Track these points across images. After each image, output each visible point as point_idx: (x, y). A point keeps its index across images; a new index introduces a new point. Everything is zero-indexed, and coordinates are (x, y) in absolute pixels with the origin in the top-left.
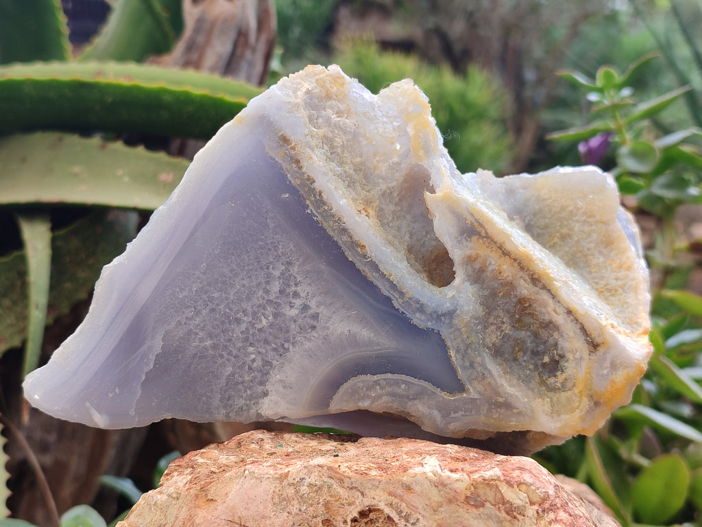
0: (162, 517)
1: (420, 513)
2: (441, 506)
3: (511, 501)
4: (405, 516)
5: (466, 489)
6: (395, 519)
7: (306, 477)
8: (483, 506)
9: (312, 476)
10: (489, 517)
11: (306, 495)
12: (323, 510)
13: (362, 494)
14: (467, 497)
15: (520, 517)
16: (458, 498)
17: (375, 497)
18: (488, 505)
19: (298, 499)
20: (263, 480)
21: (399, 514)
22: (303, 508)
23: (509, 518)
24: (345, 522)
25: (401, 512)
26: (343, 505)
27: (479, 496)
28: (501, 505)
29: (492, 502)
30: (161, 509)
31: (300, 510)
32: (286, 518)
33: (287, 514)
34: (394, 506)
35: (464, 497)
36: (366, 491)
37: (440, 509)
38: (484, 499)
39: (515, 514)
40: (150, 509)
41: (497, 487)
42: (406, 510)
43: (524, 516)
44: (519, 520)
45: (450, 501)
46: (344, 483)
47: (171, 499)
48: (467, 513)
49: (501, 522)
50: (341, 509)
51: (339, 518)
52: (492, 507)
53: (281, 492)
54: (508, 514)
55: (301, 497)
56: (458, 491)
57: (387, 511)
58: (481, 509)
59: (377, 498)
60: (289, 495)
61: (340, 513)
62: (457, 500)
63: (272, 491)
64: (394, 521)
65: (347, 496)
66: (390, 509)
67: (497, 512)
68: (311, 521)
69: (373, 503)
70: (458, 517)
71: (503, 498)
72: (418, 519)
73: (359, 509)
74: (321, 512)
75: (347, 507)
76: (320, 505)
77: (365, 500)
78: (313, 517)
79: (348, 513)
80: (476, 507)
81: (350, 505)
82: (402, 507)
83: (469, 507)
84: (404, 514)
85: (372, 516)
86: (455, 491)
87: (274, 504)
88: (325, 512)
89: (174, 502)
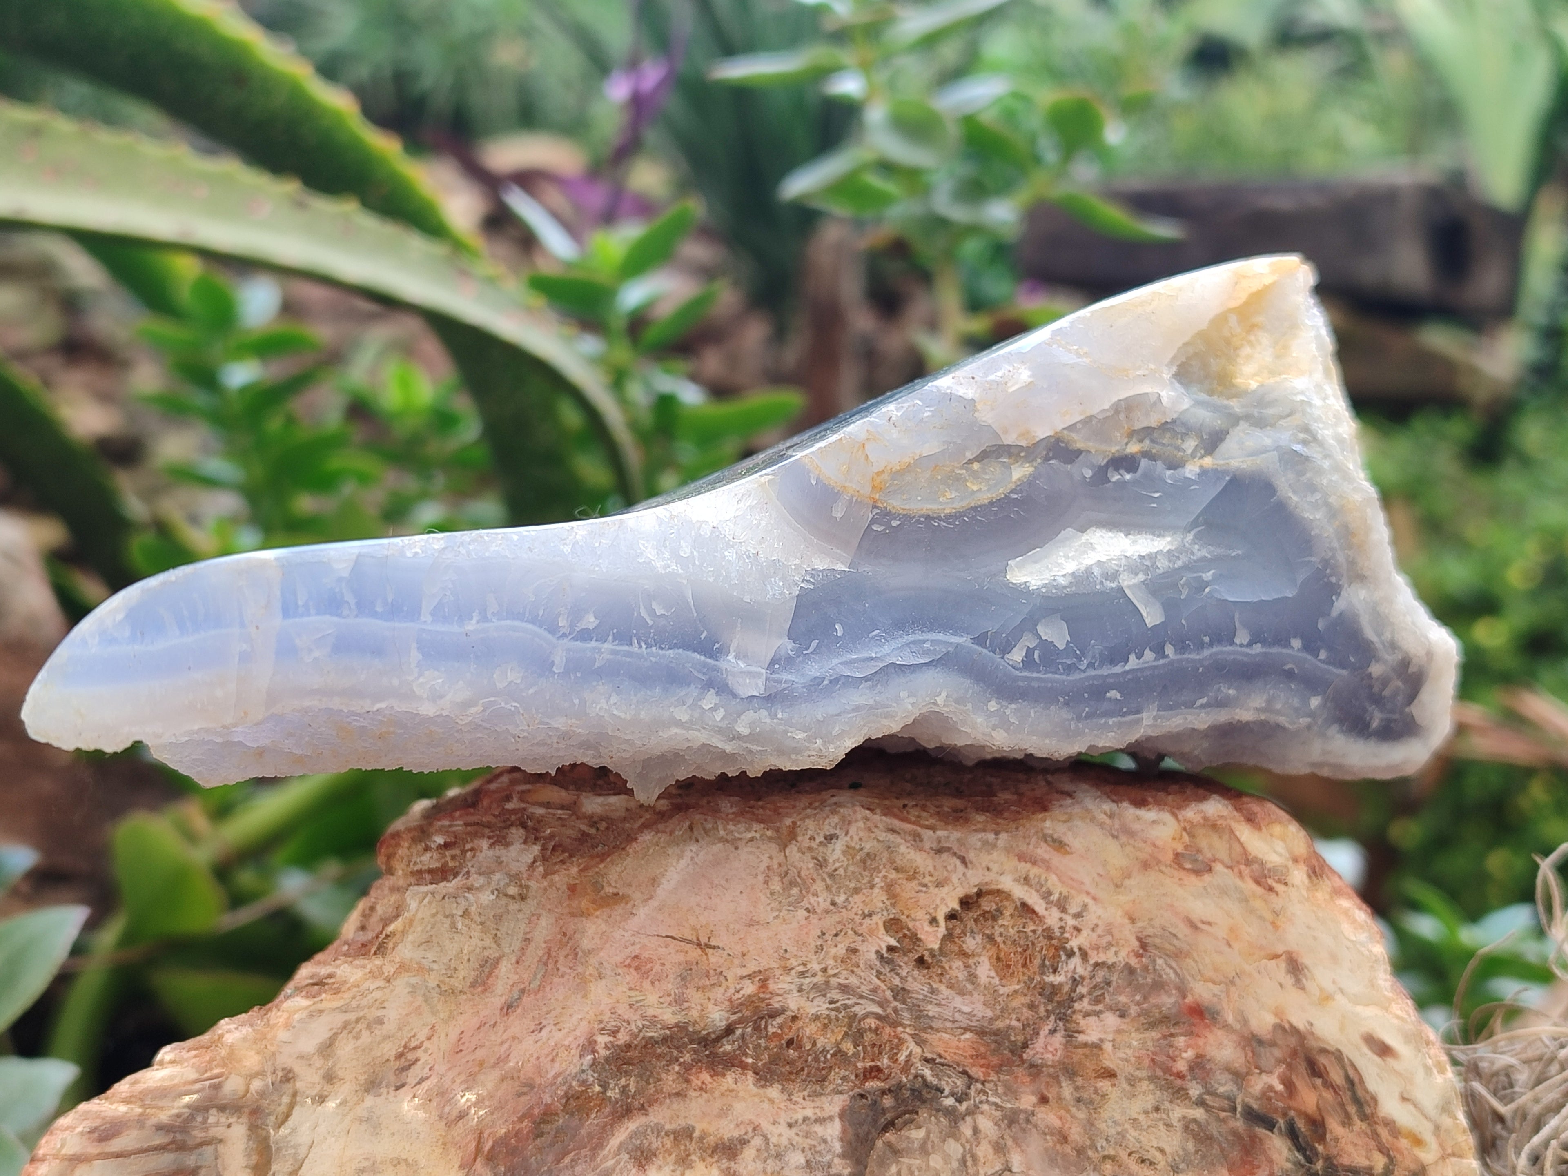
0: (488, 942)
1: (1088, 893)
2: (1129, 876)
3: (1260, 856)
4: (1059, 900)
5: (1174, 839)
6: (1037, 909)
7: (837, 832)
8: (1210, 870)
9: (853, 830)
10: (1224, 892)
11: (841, 871)
12: (884, 898)
13: (963, 860)
14: (1177, 855)
15: (1279, 887)
16: (1160, 858)
17: (991, 865)
18: (1218, 867)
19: (824, 880)
20: (741, 844)
21: (1044, 898)
22: (840, 899)
23: (1259, 890)
24: (933, 921)
25: (1050, 893)
26: (925, 886)
27: (1199, 851)
28: (1242, 867)
29: (1227, 860)
30: (482, 923)
31: (833, 904)
32: (803, 922)
33: (805, 913)
34: (1033, 882)
35: (1170, 856)
36: (971, 856)
37: (1127, 882)
38: (1209, 855)
39: (1270, 881)
40: (453, 926)
41: (1232, 832)
42: (1058, 889)
43: (1286, 884)
44: (1277, 894)
45: (1146, 866)
46: (921, 840)
47: (504, 901)
48: (1181, 885)
49: (1247, 900)
50: (923, 894)
51: (920, 914)
52: (1226, 870)
53: (785, 868)
54: (1258, 882)
55: (831, 876)
56: (1159, 843)
57: (1019, 892)
58: (1207, 877)
59: (995, 867)
60: (803, 874)
61: (921, 903)
62: (1159, 862)
63: (763, 866)
64: (1033, 912)
65: (931, 868)
66: (1026, 888)
67: (1238, 882)
68: (861, 924)
69: (987, 879)
70: (1165, 895)
71: (1245, 852)
72: (1085, 906)
73: (961, 892)
74: (881, 905)
75: (933, 890)
76: (876, 890)
77: (970, 873)
78: (865, 916)
79: (938, 902)
80: (1197, 872)
81: (939, 885)
82: (1049, 883)
83: (1182, 874)
84: (1055, 897)
85: (987, 905)
86: (1154, 845)
87: (772, 894)
88: (888, 903)
89: (514, 906)
